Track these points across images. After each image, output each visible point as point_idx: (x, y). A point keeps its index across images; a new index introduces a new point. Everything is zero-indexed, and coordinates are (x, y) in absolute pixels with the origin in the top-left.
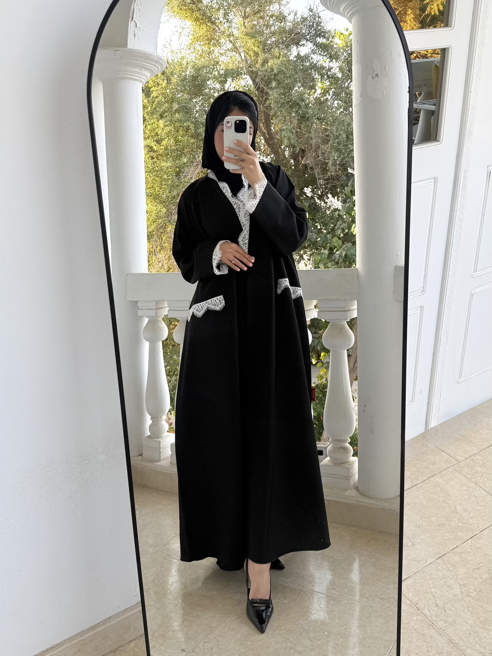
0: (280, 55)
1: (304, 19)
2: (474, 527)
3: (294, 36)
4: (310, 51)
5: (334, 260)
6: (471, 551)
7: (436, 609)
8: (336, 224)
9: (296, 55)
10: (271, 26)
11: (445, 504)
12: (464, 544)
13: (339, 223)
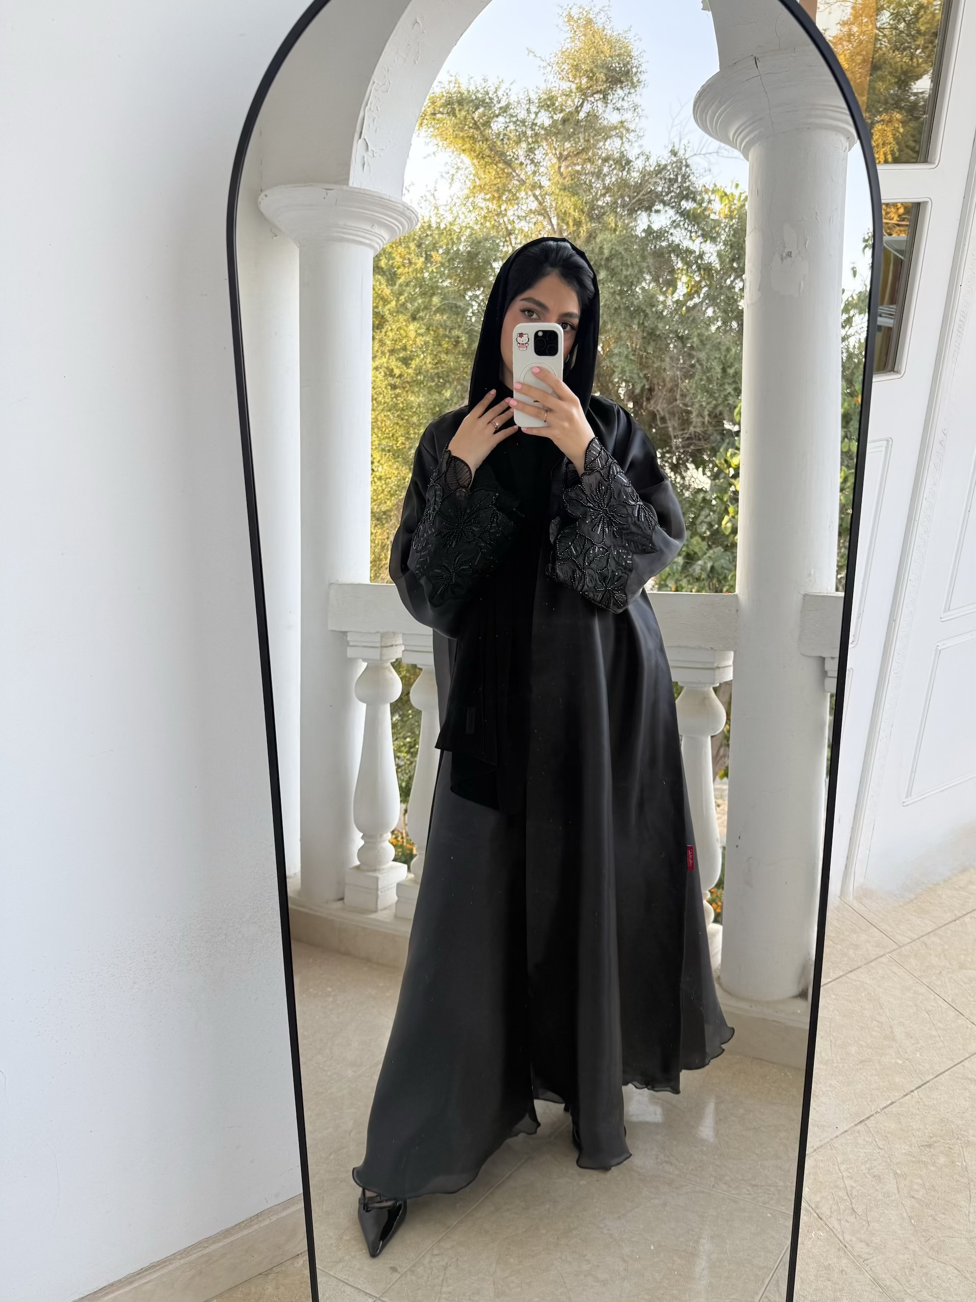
0: (616, 225)
1: (660, 169)
2: (924, 1067)
3: (644, 195)
4: (669, 222)
6: (918, 1112)
7: (852, 1219)
8: (699, 515)
9: (646, 227)
10: (605, 175)
11: (875, 1023)
12: (906, 1098)
13: (704, 513)
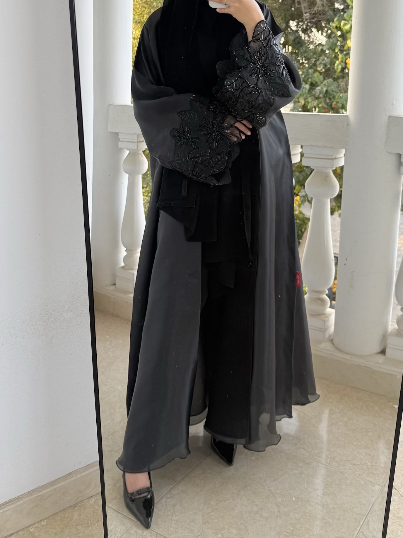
5: (314, 95)
8: (318, 59)
13: (321, 58)
